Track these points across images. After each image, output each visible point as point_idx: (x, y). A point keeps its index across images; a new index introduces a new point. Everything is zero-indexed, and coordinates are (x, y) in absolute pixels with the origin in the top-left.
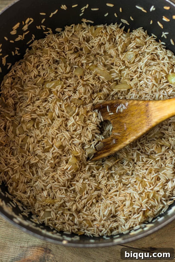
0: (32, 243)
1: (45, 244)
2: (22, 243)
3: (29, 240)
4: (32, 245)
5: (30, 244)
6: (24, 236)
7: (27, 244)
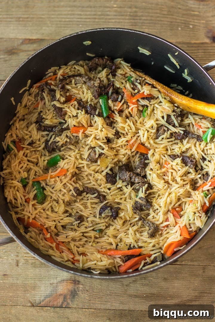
0: (60, 278)
1: (73, 277)
2: (50, 280)
3: (57, 276)
4: (61, 280)
5: (59, 279)
6: (52, 273)
7: (56, 280)
